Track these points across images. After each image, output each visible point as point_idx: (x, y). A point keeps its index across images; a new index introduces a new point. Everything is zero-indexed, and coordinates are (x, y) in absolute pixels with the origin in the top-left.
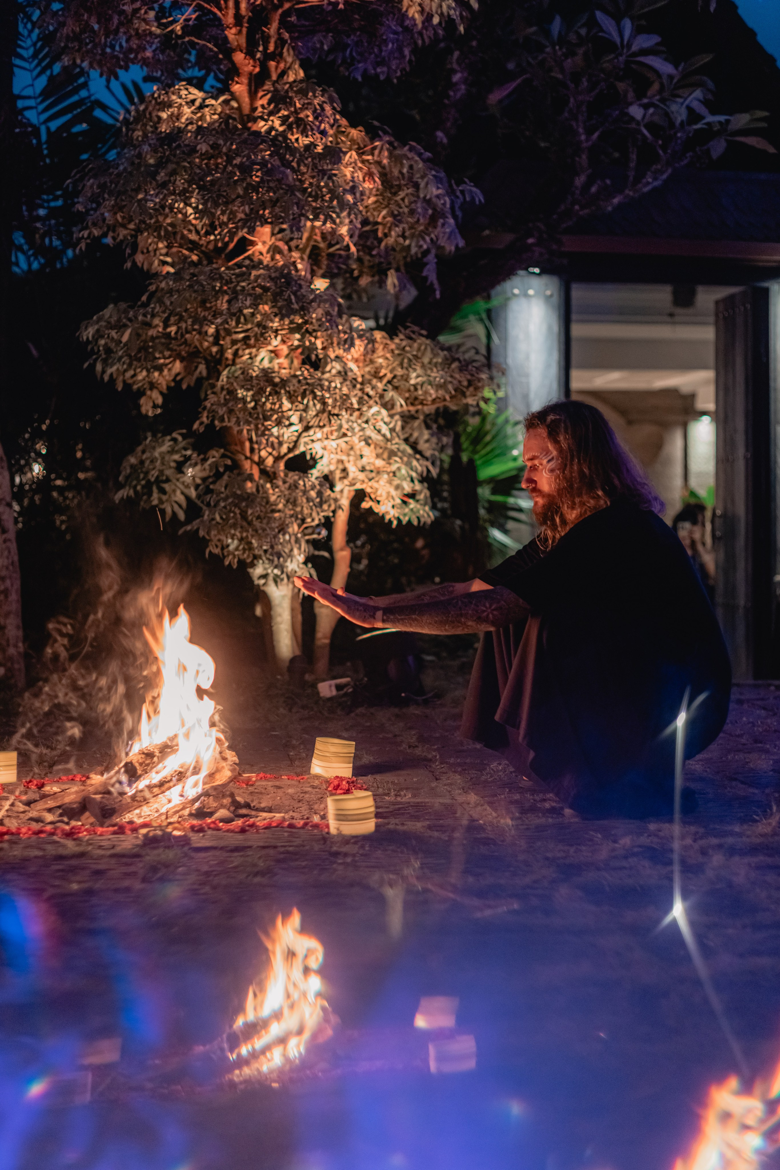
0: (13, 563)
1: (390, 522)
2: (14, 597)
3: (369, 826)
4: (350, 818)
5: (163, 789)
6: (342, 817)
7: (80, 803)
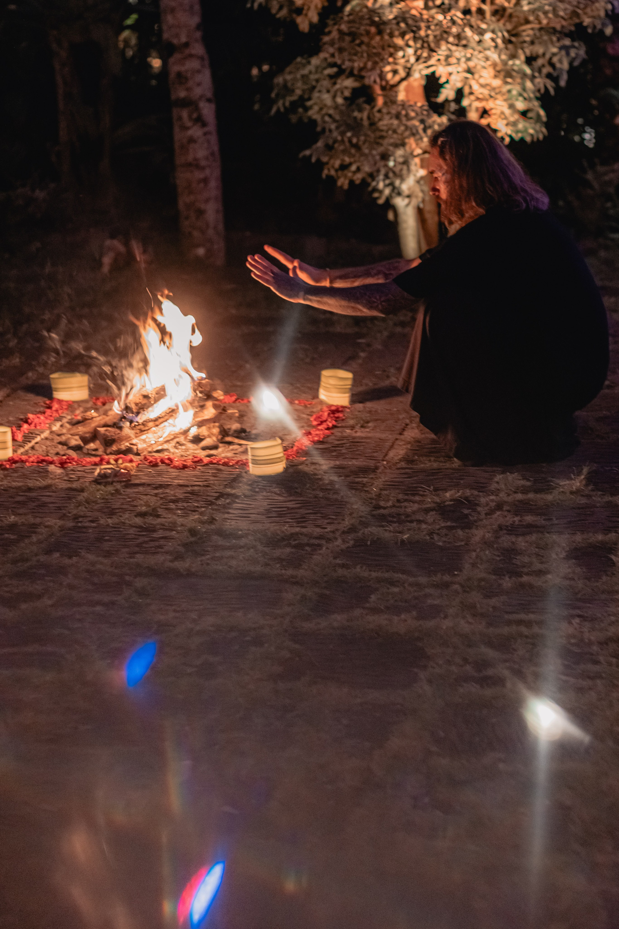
0: (212, 154)
1: (502, 139)
2: (213, 184)
3: (279, 468)
4: (259, 462)
5: (157, 423)
6: (255, 462)
7: (92, 433)
